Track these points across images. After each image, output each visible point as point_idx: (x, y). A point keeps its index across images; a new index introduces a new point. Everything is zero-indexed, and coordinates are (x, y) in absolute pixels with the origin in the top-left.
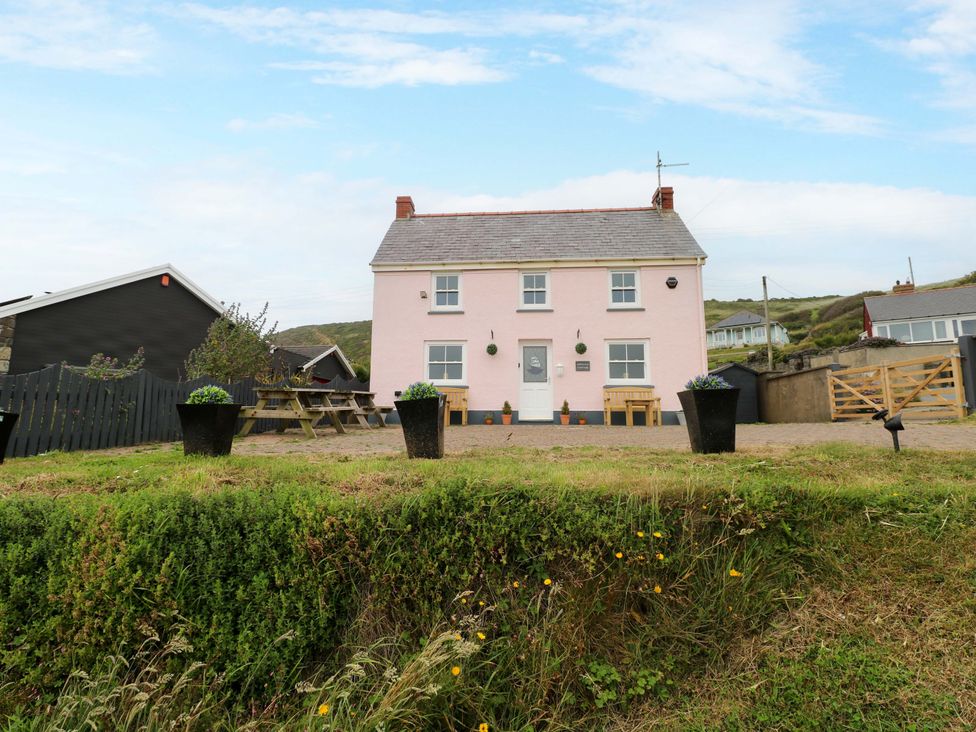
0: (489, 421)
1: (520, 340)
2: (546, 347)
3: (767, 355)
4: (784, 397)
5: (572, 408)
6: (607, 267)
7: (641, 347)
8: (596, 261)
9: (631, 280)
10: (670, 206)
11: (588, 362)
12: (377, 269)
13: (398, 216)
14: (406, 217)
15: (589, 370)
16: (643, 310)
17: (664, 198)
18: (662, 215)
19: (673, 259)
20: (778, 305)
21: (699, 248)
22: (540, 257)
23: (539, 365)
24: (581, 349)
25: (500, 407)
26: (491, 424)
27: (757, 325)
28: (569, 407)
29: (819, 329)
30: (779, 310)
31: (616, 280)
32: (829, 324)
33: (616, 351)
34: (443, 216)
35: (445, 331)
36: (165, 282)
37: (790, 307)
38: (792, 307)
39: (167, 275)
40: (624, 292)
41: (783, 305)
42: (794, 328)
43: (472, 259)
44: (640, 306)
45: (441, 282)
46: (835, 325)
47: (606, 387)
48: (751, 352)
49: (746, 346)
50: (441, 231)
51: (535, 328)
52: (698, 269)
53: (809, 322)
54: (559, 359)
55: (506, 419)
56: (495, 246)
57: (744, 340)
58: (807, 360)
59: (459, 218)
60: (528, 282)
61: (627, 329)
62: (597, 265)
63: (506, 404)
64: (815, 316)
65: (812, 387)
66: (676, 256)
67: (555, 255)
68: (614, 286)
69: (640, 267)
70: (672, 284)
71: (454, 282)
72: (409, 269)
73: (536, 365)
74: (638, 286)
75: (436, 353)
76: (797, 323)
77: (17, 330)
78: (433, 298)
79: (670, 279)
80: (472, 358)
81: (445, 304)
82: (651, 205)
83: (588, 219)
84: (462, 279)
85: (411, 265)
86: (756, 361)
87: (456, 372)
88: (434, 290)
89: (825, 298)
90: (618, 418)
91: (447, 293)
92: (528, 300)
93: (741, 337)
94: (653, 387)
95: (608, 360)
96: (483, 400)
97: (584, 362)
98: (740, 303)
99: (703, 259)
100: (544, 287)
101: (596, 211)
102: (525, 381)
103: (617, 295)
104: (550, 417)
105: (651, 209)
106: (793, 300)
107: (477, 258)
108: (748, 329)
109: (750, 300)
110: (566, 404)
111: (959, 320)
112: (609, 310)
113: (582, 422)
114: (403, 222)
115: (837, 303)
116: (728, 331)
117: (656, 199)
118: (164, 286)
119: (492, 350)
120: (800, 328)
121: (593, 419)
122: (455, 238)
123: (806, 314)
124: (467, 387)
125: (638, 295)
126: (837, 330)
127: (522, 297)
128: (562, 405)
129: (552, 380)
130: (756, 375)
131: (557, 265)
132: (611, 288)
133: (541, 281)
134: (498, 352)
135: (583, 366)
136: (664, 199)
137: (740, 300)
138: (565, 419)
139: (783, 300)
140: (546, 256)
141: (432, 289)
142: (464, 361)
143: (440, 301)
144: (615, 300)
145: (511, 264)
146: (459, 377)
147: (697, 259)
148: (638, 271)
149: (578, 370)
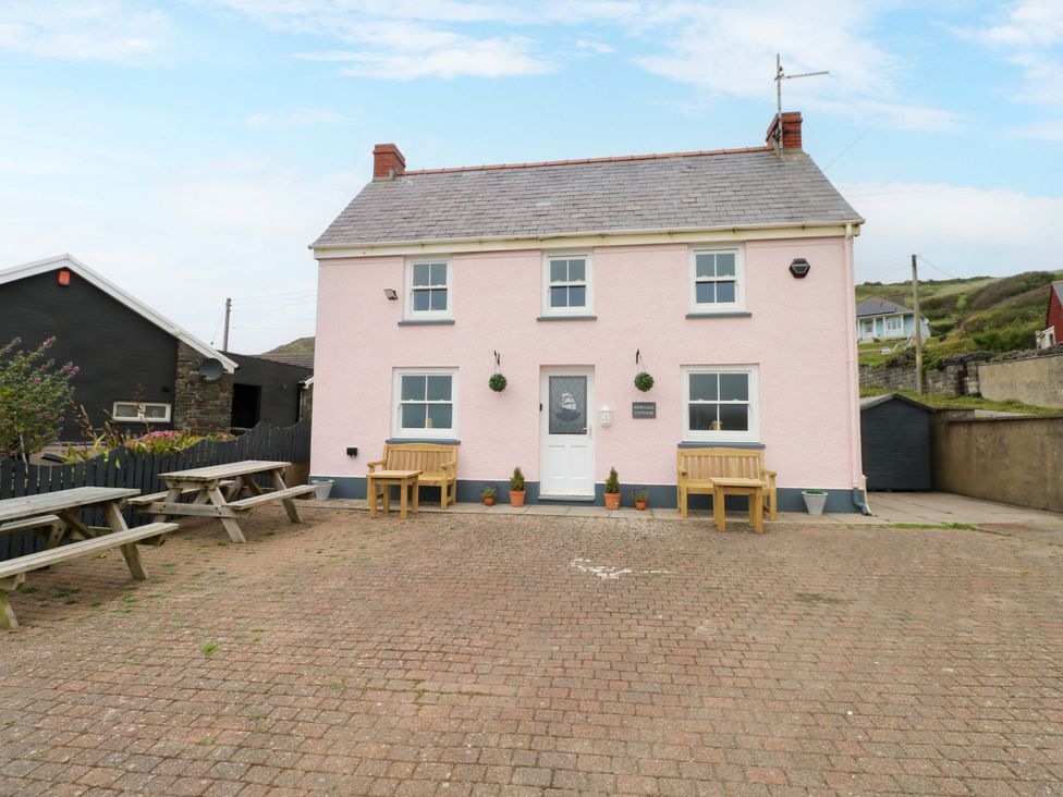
0: (490, 501)
1: (541, 367)
2: (585, 377)
3: (914, 359)
4: (981, 454)
5: (622, 481)
6: (689, 244)
7: (743, 379)
8: (670, 233)
9: (728, 264)
10: (798, 142)
11: (654, 404)
12: (322, 255)
13: (376, 174)
14: (388, 174)
15: (654, 416)
16: (748, 315)
17: (787, 130)
18: (782, 157)
19: (803, 227)
21: (847, 207)
22: (577, 229)
23: (574, 407)
24: (644, 383)
25: (508, 476)
26: (494, 503)
27: (891, 315)
28: (618, 479)
29: (975, 321)
31: (704, 265)
32: (986, 314)
33: (701, 384)
34: (442, 172)
35: (426, 353)
36: (64, 279)
37: (928, 291)
38: (932, 291)
39: (65, 269)
40: (716, 286)
42: (937, 318)
43: (468, 234)
44: (743, 310)
45: (420, 274)
46: (996, 316)
47: (682, 446)
48: (887, 351)
49: (876, 341)
50: (432, 194)
51: (566, 346)
52: (847, 243)
53: (956, 310)
54: (606, 400)
55: (516, 496)
56: (508, 213)
57: (875, 334)
58: (974, 368)
59: (464, 174)
60: (558, 270)
61: (719, 349)
62: (671, 240)
63: (517, 473)
64: (961, 303)
65: (1042, 446)
66: (809, 222)
67: (601, 224)
68: (698, 275)
69: (744, 242)
70: (800, 270)
71: (440, 273)
72: (369, 253)
73: (568, 407)
74: (739, 276)
75: (412, 386)
76: (940, 311)
78: (408, 299)
79: (796, 262)
80: (466, 396)
81: (427, 309)
82: (766, 144)
83: (660, 168)
85: (372, 247)
86: (897, 366)
87: (442, 417)
88: (410, 286)
89: (973, 280)
90: (701, 503)
91: (430, 291)
92: (556, 301)
93: (870, 330)
94: (763, 447)
95: (686, 400)
96: (484, 464)
97: (647, 404)
99: (856, 226)
100: (583, 279)
101: (677, 156)
102: (551, 432)
103: (704, 292)
104: (590, 493)
105: (765, 150)
106: (932, 282)
107: (475, 234)
108: (880, 320)
110: (614, 475)
112: (690, 317)
113: (640, 505)
114: (383, 182)
115: (990, 285)
117: (773, 134)
118: (60, 285)
119: (498, 384)
120: (943, 317)
121: (659, 498)
122: (451, 202)
123: (952, 300)
124: (458, 443)
125: (739, 291)
126: (1001, 322)
127: (546, 296)
128: (608, 476)
129: (594, 433)
130: (928, 411)
131: (603, 241)
132: (694, 278)
133: (578, 270)
134: (507, 387)
135: (644, 411)
136: (786, 132)
138: (611, 499)
140: (588, 228)
141: (406, 284)
142: (455, 401)
143: (420, 305)
144: (700, 299)
145: (529, 241)
146: (448, 425)
147: (844, 227)
148: (741, 248)
149: (636, 416)
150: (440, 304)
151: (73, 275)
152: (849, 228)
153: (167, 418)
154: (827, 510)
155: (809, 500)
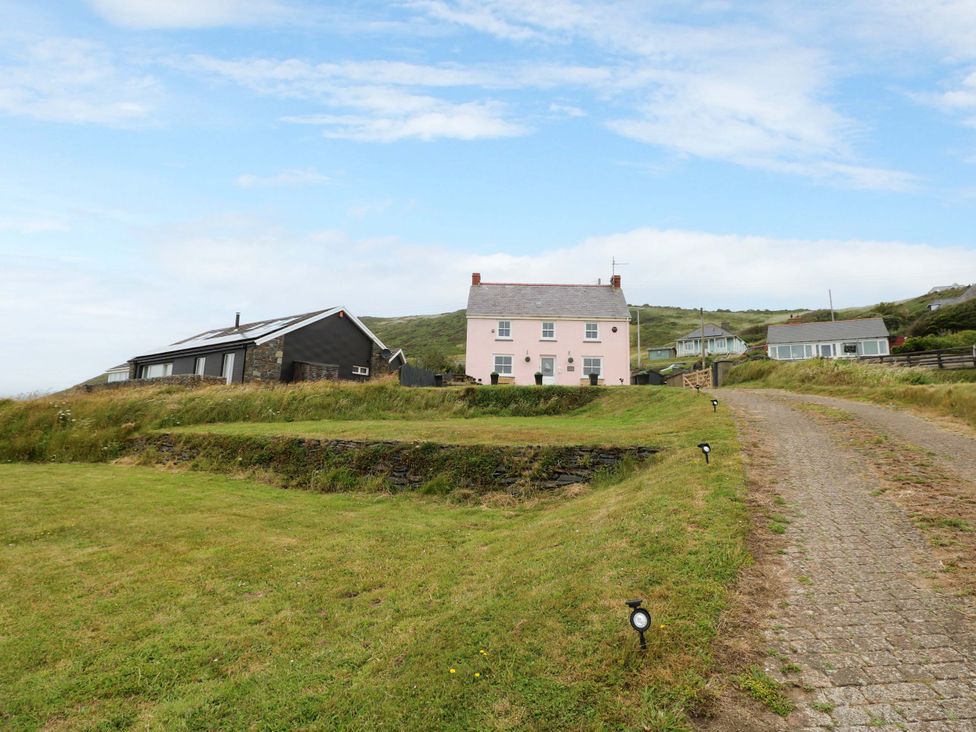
1: (540, 355)
2: (553, 359)
6: (584, 321)
7: (599, 361)
8: (579, 317)
9: (595, 327)
10: (619, 286)
11: (574, 367)
12: (469, 317)
13: (474, 284)
14: (477, 284)
15: (574, 371)
16: (601, 342)
17: (616, 281)
18: (614, 290)
19: (615, 318)
20: (752, 317)
22: (551, 314)
24: (571, 360)
30: (751, 321)
31: (588, 327)
33: (587, 362)
35: (504, 350)
39: (342, 313)
40: (592, 333)
41: (756, 317)
43: (517, 313)
44: (599, 340)
45: (501, 324)
47: (581, 379)
50: (498, 295)
51: (548, 349)
52: (627, 323)
54: (559, 366)
56: (528, 306)
57: (709, 350)
60: (545, 326)
61: (593, 351)
62: (579, 319)
66: (617, 317)
67: (558, 313)
68: (587, 330)
69: (599, 321)
70: (615, 330)
71: (508, 325)
72: (485, 317)
73: (548, 368)
74: (598, 331)
75: (498, 360)
77: (285, 342)
78: (497, 332)
79: (614, 327)
80: (517, 363)
81: (503, 336)
82: (610, 283)
84: (511, 323)
85: (487, 316)
87: (508, 370)
91: (504, 330)
92: (545, 335)
93: (706, 347)
95: (583, 366)
97: (571, 367)
98: (719, 313)
99: (630, 318)
100: (553, 329)
101: (580, 286)
103: (588, 335)
105: (609, 287)
107: (520, 313)
109: (728, 311)
111: (820, 344)
112: (584, 342)
114: (476, 288)
116: (696, 342)
117: (612, 281)
118: (340, 317)
119: (528, 360)
122: (507, 300)
124: (513, 377)
125: (598, 335)
127: (542, 334)
129: (555, 375)
130: (661, 376)
131: (559, 318)
132: (585, 331)
133: (551, 326)
134: (530, 361)
135: (571, 369)
137: (719, 311)
139: (759, 312)
140: (555, 314)
141: (497, 328)
142: (512, 365)
143: (501, 334)
144: (588, 336)
145: (538, 317)
146: (510, 372)
148: (599, 323)
149: (568, 370)
150: (508, 335)
151: (344, 314)
153: (367, 374)
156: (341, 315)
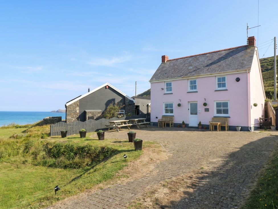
1: (188, 102)
2: (197, 103)
5: (202, 124)
6: (216, 76)
7: (227, 103)
8: (211, 74)
9: (224, 79)
11: (209, 109)
12: (151, 82)
15: (208, 111)
24: (205, 104)
25: (181, 122)
26: (179, 127)
28: (201, 123)
31: (219, 80)
33: (218, 105)
35: (169, 99)
40: (222, 83)
44: (227, 89)
47: (214, 117)
51: (193, 98)
55: (184, 126)
61: (222, 97)
62: (212, 76)
63: (183, 121)
67: (199, 73)
70: (238, 80)
71: (171, 85)
74: (226, 82)
75: (166, 106)
77: (80, 103)
78: (165, 90)
79: (237, 78)
85: (158, 80)
92: (191, 89)
94: (230, 117)
95: (216, 108)
97: (207, 109)
100: (196, 84)
102: (191, 114)
103: (219, 85)
104: (197, 126)
112: (216, 91)
113: (205, 128)
119: (179, 105)
124: (174, 116)
125: (226, 85)
128: (199, 122)
129: (198, 114)
131: (199, 77)
132: (217, 83)
133: (195, 82)
134: (181, 106)
135: (207, 110)
138: (200, 127)
141: (165, 87)
142: (173, 108)
144: (219, 87)
146: (173, 113)
147: (246, 70)
148: (226, 76)
149: (205, 111)
150: (171, 90)
152: (247, 71)
153: (124, 113)
154: (241, 130)
155: (237, 128)
156: (107, 87)
